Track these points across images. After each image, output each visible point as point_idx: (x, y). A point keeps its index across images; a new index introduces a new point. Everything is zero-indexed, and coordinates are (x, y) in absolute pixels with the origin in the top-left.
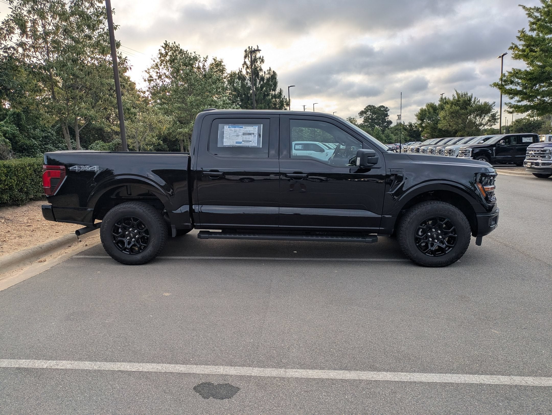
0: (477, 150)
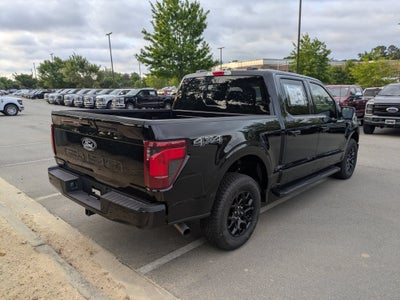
0: (127, 100)
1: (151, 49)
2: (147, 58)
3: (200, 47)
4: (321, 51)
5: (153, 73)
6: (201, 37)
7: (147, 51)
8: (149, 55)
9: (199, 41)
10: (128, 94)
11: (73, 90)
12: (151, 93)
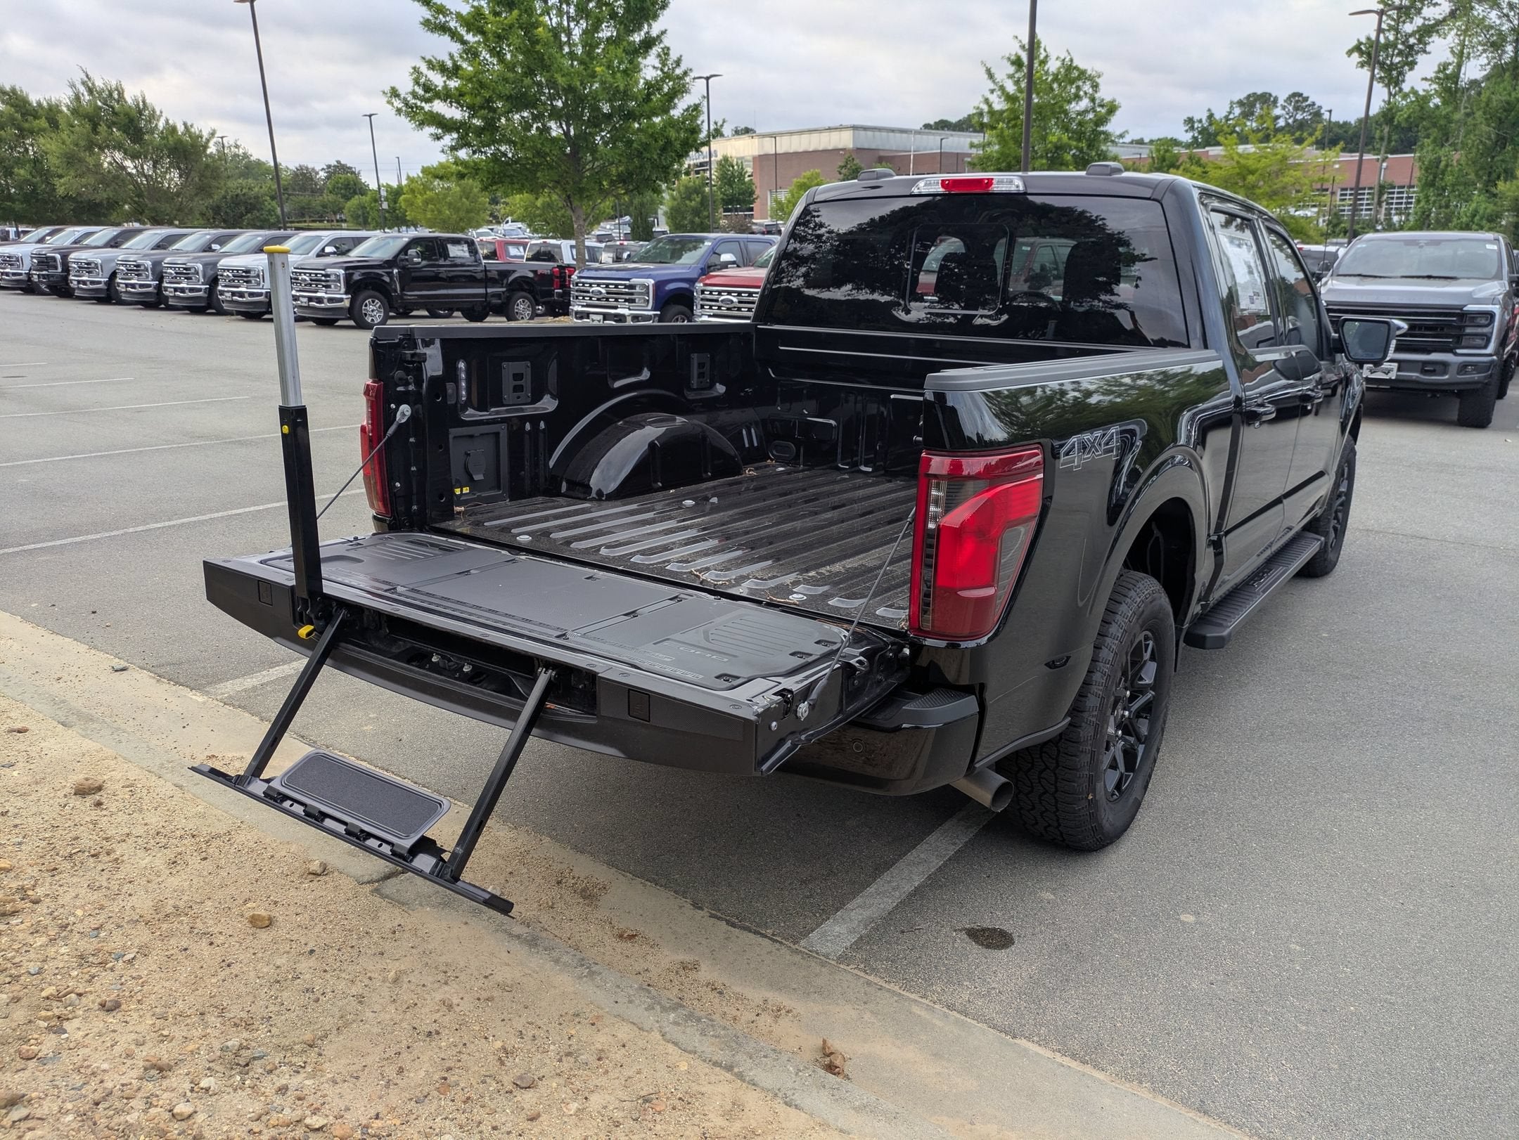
0: (357, 276)
1: (455, 71)
2: (439, 107)
3: (649, 69)
4: (1084, 104)
5: (464, 172)
6: (656, 29)
7: (438, 80)
8: (446, 96)
9: (648, 43)
10: (356, 254)
11: (104, 233)
12: (454, 251)
